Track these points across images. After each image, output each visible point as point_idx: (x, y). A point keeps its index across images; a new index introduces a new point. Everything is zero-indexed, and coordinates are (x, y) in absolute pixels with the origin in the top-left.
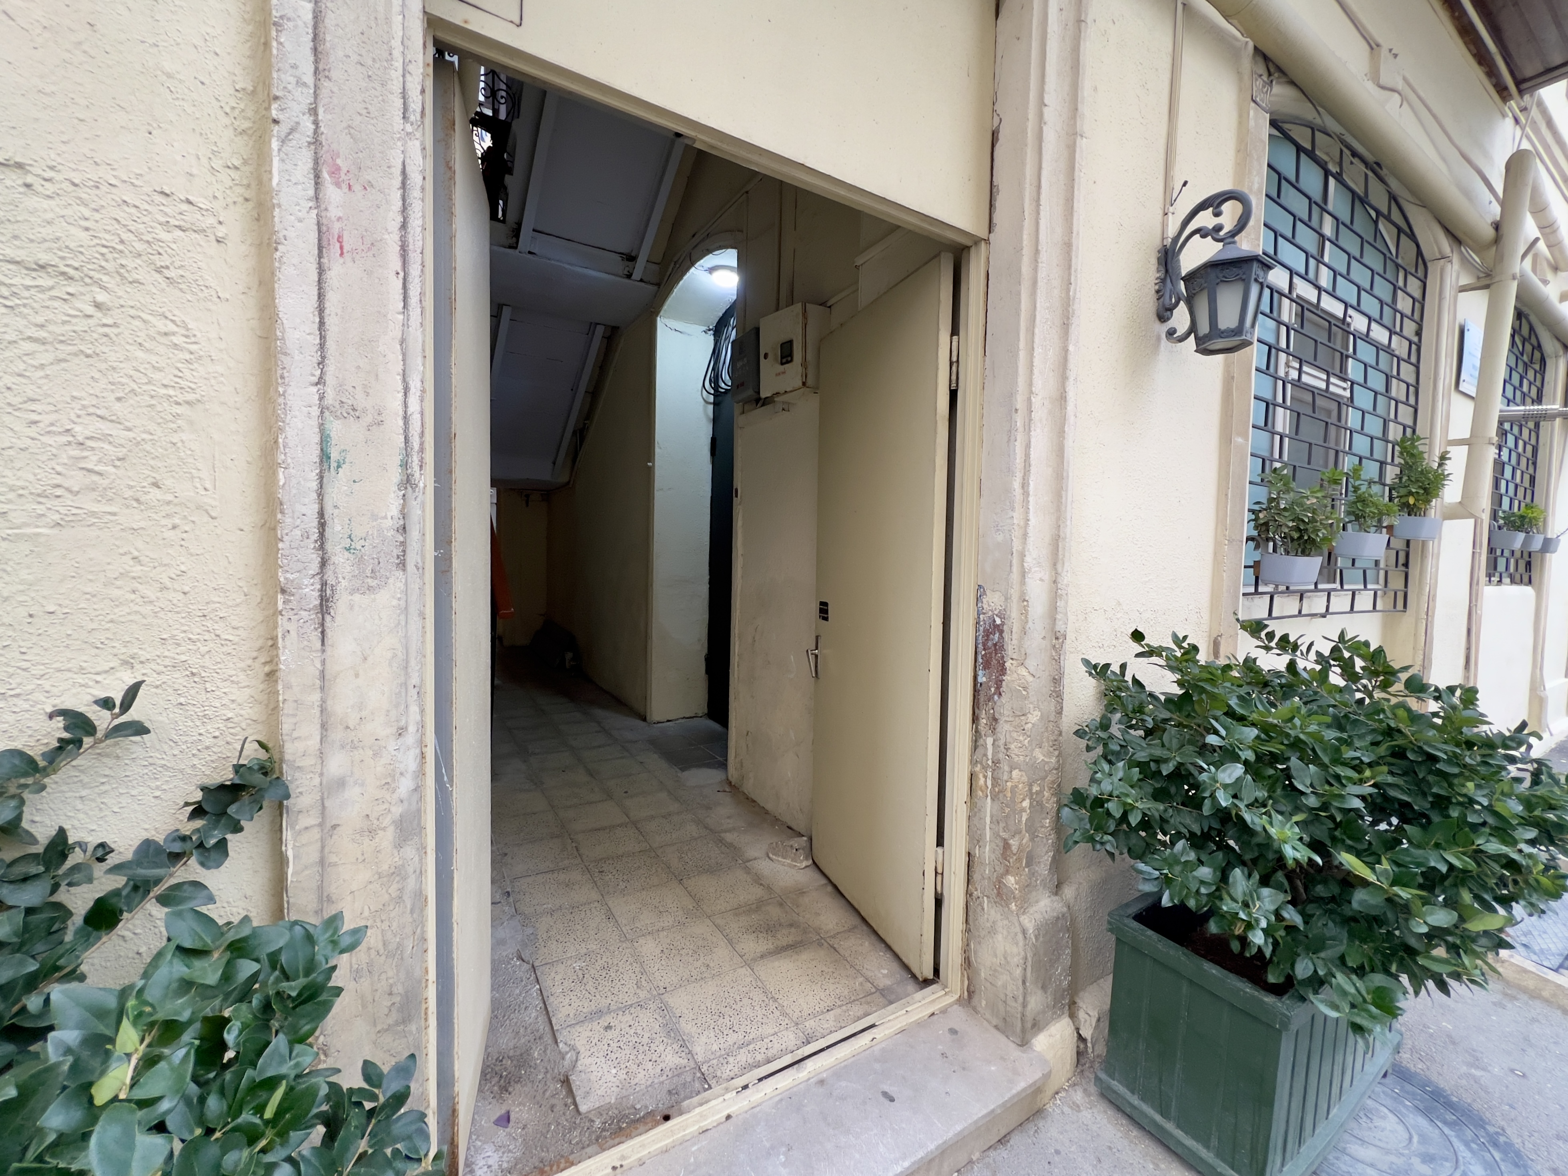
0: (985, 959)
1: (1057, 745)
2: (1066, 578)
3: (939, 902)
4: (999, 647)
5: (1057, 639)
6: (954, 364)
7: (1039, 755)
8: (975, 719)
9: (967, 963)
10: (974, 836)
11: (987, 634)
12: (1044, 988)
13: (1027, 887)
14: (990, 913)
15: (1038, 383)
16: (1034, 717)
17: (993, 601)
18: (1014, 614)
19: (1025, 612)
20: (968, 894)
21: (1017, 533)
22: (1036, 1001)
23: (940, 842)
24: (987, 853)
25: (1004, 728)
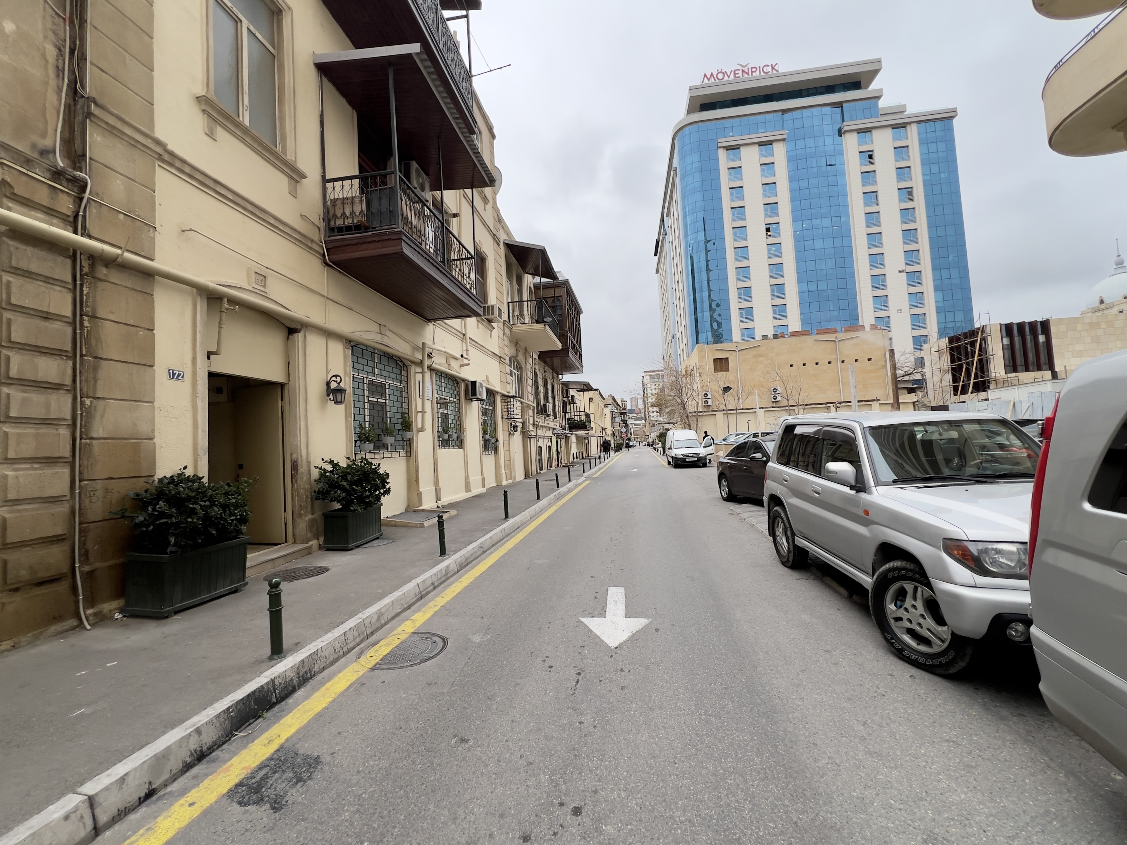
0: (298, 531)
1: (310, 484)
2: (310, 450)
3: (286, 524)
4: (297, 465)
5: (309, 463)
6: (282, 407)
7: (307, 486)
8: (292, 481)
9: (294, 535)
10: (293, 506)
11: (294, 463)
12: (311, 532)
13: (306, 512)
14: (298, 520)
15: (301, 413)
16: (305, 479)
17: (294, 456)
18: (299, 458)
19: (301, 457)
20: (293, 519)
21: (299, 442)
22: (309, 535)
23: (285, 511)
24: (297, 508)
25: (299, 481)
